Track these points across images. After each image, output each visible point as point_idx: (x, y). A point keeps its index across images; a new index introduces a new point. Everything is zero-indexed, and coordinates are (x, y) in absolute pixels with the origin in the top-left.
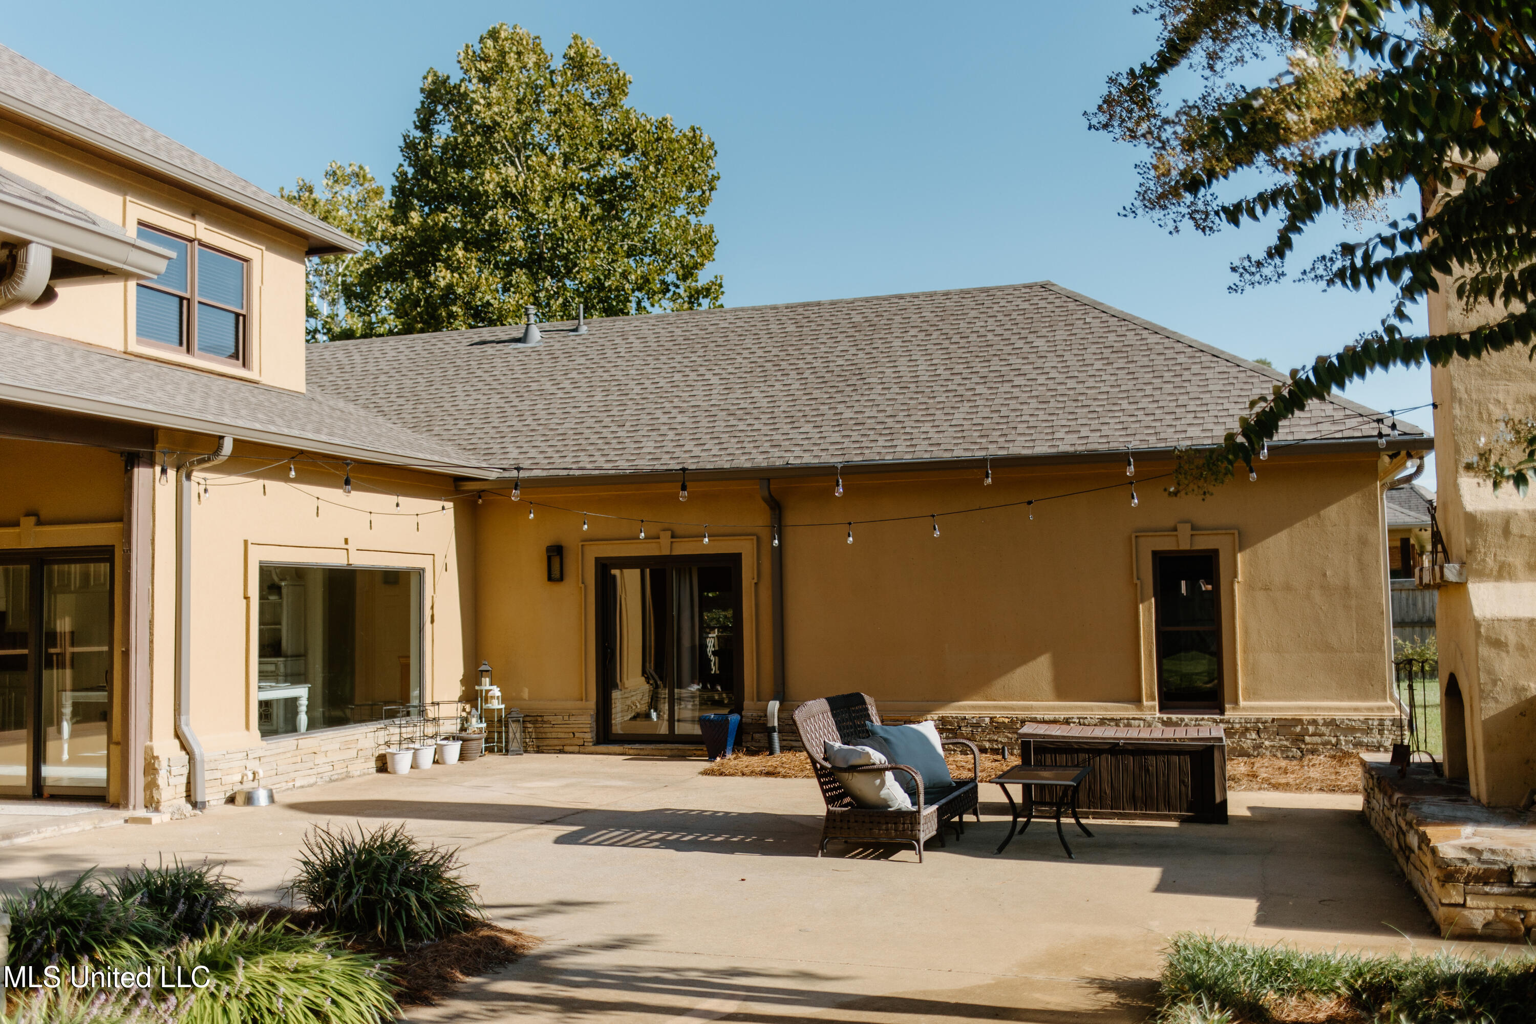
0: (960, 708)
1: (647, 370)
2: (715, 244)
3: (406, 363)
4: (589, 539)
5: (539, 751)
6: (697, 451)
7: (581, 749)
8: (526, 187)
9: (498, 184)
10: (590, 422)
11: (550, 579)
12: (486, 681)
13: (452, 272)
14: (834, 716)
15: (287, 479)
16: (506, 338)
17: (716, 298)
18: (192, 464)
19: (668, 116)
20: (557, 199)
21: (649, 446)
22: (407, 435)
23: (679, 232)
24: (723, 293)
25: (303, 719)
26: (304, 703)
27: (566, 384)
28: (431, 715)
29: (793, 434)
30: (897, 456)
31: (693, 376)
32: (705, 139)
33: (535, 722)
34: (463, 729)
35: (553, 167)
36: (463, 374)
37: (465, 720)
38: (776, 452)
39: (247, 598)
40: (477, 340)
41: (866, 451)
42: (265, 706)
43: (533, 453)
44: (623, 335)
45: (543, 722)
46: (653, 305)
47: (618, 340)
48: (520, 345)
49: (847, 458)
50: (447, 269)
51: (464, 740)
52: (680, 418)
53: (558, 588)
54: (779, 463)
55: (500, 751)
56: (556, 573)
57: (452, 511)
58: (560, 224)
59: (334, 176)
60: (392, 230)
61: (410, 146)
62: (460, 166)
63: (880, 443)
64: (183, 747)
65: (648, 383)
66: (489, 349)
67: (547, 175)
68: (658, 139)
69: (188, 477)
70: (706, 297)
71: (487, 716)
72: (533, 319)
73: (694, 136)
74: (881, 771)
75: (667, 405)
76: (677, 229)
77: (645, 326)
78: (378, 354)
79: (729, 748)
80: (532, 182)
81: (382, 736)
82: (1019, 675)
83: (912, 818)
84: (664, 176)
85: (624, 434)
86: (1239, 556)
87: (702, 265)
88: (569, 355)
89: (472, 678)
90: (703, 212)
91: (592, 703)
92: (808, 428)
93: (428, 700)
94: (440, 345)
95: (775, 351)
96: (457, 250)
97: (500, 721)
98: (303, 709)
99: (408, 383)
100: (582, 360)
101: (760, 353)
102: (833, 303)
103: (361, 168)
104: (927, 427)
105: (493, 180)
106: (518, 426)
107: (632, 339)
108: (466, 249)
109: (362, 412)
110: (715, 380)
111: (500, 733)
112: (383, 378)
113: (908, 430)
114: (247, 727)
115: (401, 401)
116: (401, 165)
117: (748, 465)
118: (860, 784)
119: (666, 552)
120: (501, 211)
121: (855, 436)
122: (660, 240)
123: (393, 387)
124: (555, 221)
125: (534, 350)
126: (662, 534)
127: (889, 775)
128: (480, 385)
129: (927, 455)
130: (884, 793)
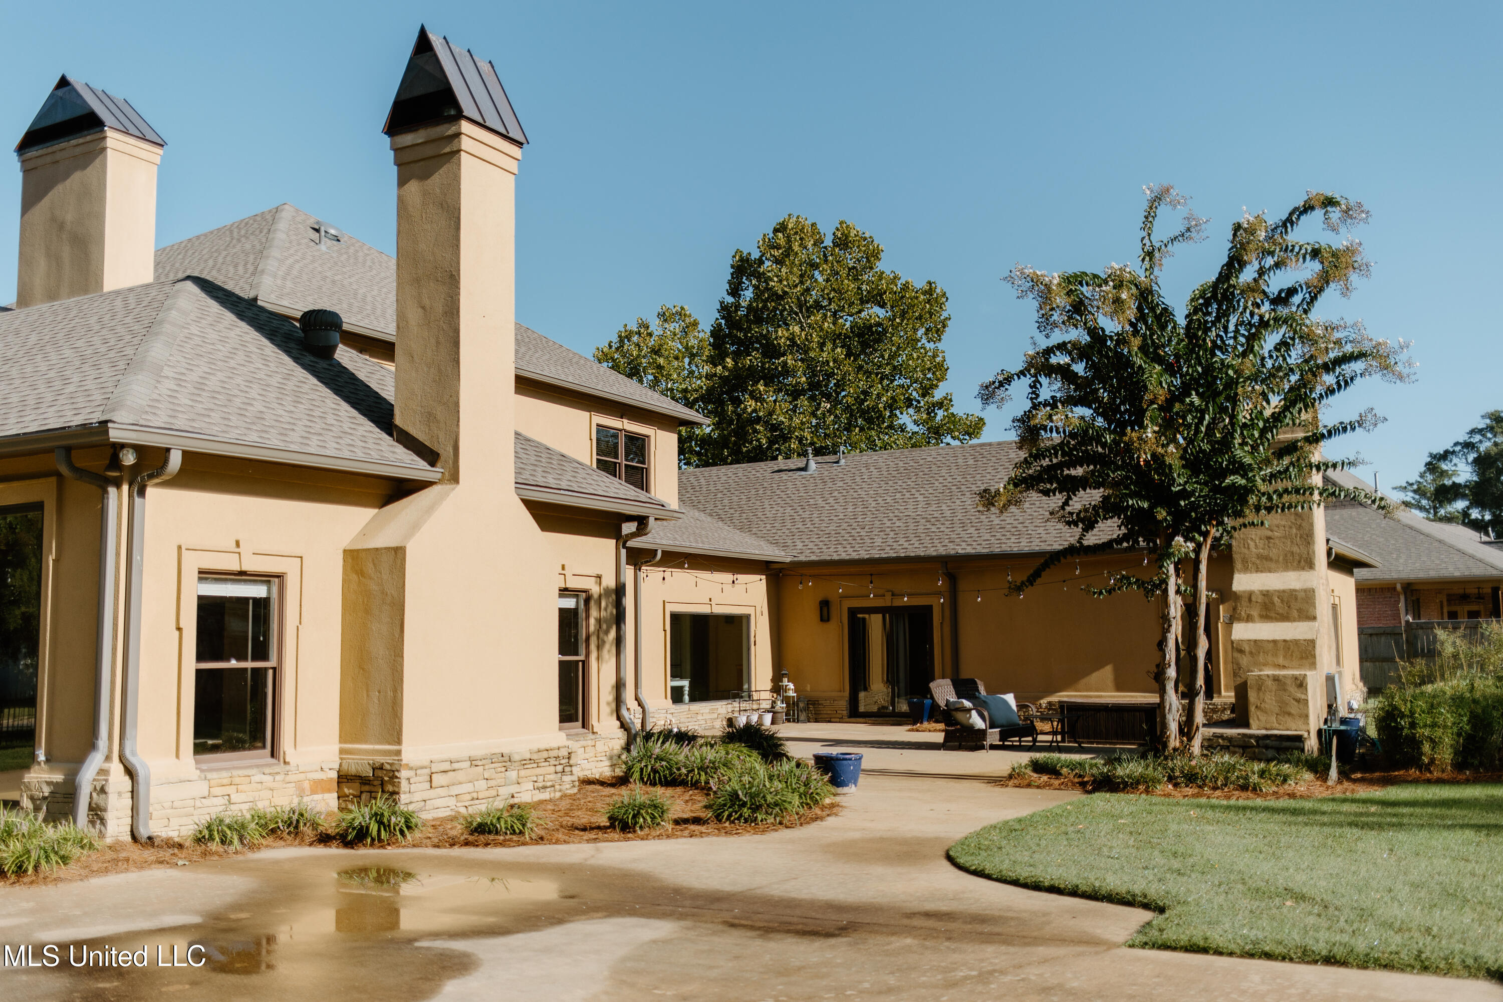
0: (1060, 696)
1: (880, 491)
2: (947, 370)
3: (733, 485)
4: (843, 597)
5: (816, 721)
6: (906, 545)
7: (841, 720)
8: (807, 339)
9: (788, 338)
10: (845, 526)
11: (822, 620)
12: (785, 680)
13: (756, 402)
14: (954, 687)
15: (683, 568)
16: (794, 467)
17: (947, 410)
18: (642, 563)
19: (910, 280)
20: (829, 346)
21: (878, 541)
22: (738, 536)
23: (920, 361)
24: (952, 406)
25: (686, 698)
26: (687, 689)
27: (831, 500)
28: (755, 698)
29: (963, 534)
30: (1021, 548)
31: (908, 495)
32: (938, 291)
33: (814, 704)
34: (773, 707)
35: (826, 324)
36: (769, 493)
37: (774, 702)
38: (951, 546)
39: (665, 630)
40: (776, 469)
41: (1003, 545)
42: (674, 689)
43: (811, 545)
44: (867, 466)
45: (819, 704)
46: (902, 413)
47: (864, 470)
48: (803, 473)
49: (991, 549)
50: (752, 399)
51: (774, 713)
52: (898, 524)
53: (826, 626)
54: (953, 552)
55: (794, 721)
56: (825, 616)
57: (764, 581)
58: (831, 364)
59: (664, 317)
60: (713, 370)
61: (724, 308)
62: (759, 321)
63: (1012, 540)
64: (639, 705)
65: (880, 499)
66: (784, 476)
67: (822, 329)
68: (903, 297)
69: (640, 570)
70: (940, 408)
71: (786, 700)
72: (811, 456)
73: (931, 289)
74: (969, 710)
75: (891, 515)
76: (918, 359)
77: (881, 460)
78: (715, 479)
79: (925, 718)
80: (811, 335)
81: (730, 708)
82: (1095, 677)
83: (982, 733)
84: (907, 324)
85: (864, 534)
86: (1221, 607)
87: (937, 386)
88: (833, 480)
89: (777, 679)
90: (940, 340)
91: (847, 694)
92: (972, 530)
93: (753, 689)
94: (754, 472)
95: (959, 478)
96: (759, 386)
97: (794, 703)
98: (686, 692)
99: (735, 499)
100: (841, 484)
101: (950, 479)
102: (999, 444)
103: (682, 308)
104: (1041, 530)
105: (784, 336)
106: (802, 528)
107: (872, 469)
108: (765, 385)
109: (709, 519)
110: (921, 498)
111: (794, 711)
112: (720, 495)
113: (1030, 532)
114: (666, 698)
115: (732, 511)
116: (717, 319)
117: (934, 554)
118: (960, 716)
119: (889, 604)
120: (790, 357)
121: (998, 535)
122: (905, 369)
123: (726, 501)
124: (828, 362)
125: (812, 476)
126: (886, 594)
127: (974, 713)
128: (779, 501)
129: (1037, 548)
130: (971, 721)
